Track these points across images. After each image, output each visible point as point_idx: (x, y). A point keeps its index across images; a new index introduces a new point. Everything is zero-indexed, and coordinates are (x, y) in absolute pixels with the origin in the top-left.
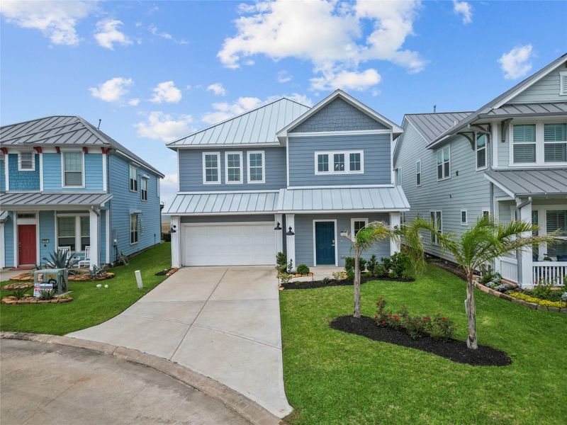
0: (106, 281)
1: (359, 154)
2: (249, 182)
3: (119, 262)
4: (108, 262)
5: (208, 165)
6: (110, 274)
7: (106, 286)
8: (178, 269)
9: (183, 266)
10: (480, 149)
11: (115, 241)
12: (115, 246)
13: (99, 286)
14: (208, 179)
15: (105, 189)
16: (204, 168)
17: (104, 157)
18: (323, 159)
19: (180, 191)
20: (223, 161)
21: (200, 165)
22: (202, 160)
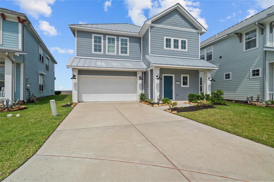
0: (19, 111)
1: (186, 41)
2: (120, 54)
3: (31, 100)
4: (22, 99)
5: (95, 42)
6: (23, 106)
7: (18, 115)
8: (76, 104)
9: (79, 102)
10: (246, 41)
11: (28, 86)
12: (27, 89)
13: (9, 115)
14: (95, 50)
15: (20, 48)
16: (93, 44)
17: (20, 25)
18: (168, 41)
19: (77, 56)
20: (105, 41)
21: (90, 41)
22: (92, 38)
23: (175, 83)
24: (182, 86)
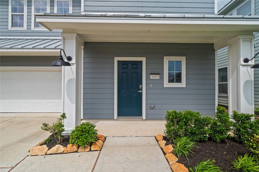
14: (14, 24)
16: (10, 14)
20: (29, 8)
21: (5, 10)
22: (8, 5)
23: (148, 78)
24: (166, 84)
